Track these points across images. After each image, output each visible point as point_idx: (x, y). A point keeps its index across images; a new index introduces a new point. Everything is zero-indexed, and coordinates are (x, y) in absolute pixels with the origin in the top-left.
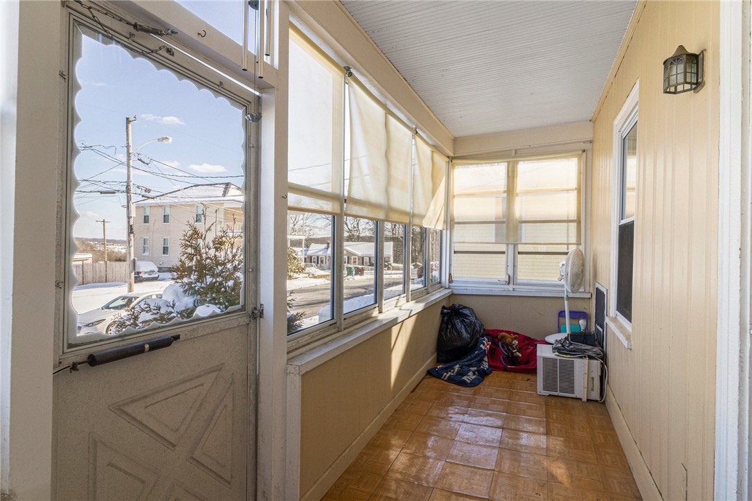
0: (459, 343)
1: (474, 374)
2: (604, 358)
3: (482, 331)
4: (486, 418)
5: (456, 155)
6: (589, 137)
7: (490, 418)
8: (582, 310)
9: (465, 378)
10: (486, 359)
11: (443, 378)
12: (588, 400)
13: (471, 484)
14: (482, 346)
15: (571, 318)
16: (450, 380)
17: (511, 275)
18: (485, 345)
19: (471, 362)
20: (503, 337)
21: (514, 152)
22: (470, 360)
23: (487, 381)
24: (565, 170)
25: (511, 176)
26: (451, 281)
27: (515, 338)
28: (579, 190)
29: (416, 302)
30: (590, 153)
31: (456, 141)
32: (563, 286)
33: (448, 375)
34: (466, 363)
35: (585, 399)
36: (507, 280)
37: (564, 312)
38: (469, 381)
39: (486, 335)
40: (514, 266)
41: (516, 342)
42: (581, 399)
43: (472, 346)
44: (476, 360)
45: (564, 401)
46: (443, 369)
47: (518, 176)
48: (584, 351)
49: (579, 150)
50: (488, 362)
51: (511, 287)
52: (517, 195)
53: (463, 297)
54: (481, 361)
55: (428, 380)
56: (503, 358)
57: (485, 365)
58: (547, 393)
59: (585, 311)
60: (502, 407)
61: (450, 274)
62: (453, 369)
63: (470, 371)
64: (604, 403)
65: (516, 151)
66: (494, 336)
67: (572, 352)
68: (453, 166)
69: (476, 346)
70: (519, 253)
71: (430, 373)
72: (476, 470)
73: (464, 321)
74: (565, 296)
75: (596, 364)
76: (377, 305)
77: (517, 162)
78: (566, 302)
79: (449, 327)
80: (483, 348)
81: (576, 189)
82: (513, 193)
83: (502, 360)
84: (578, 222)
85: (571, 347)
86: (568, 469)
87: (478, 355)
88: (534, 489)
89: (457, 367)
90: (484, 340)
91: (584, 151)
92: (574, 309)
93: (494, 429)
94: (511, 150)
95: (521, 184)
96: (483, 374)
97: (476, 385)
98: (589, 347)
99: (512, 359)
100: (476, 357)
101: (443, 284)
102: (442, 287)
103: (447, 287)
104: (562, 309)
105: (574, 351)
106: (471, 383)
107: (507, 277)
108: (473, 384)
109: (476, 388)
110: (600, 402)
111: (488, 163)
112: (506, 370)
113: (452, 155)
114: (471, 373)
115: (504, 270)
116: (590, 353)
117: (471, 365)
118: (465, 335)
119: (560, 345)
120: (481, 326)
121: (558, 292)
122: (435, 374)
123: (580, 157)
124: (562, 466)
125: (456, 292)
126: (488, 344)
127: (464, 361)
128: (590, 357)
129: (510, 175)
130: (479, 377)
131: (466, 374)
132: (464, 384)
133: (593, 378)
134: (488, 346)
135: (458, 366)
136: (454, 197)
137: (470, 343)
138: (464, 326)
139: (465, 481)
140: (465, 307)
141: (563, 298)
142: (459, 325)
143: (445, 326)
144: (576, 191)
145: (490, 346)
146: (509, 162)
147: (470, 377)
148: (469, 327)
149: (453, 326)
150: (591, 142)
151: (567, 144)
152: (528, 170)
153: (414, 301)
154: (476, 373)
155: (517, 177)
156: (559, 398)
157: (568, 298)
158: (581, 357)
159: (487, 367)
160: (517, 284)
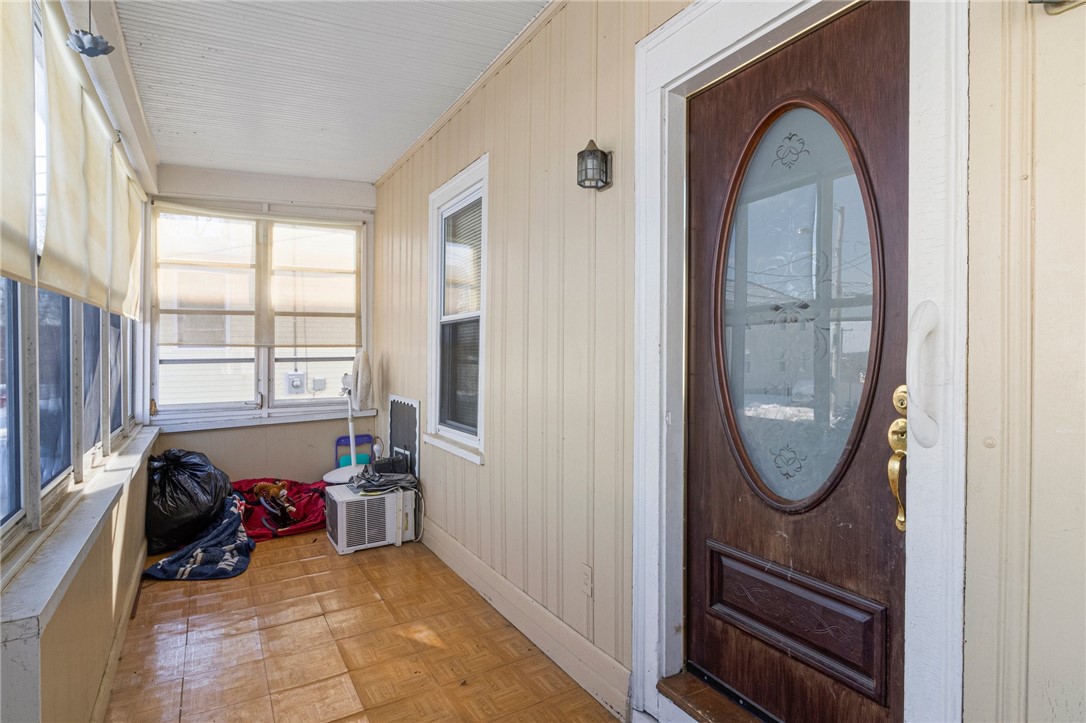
0: (191, 514)
1: (233, 556)
2: (417, 485)
3: (228, 486)
4: (290, 611)
5: (161, 194)
6: (372, 205)
7: (296, 609)
8: (365, 432)
9: (222, 565)
10: (242, 528)
11: (178, 577)
12: (403, 543)
13: (329, 705)
14: (233, 509)
15: (358, 444)
16: (194, 576)
17: (265, 393)
18: (237, 507)
19: (219, 539)
20: (262, 489)
21: (265, 207)
22: (216, 536)
23: (256, 558)
24: (339, 245)
25: (263, 243)
26: (154, 412)
27: (283, 487)
28: (358, 273)
29: (120, 455)
30: (371, 226)
31: (161, 169)
32: (346, 403)
33: (189, 569)
34: (212, 542)
35: (399, 543)
36: (259, 401)
37: (348, 437)
38: (230, 569)
39: (235, 491)
40: (269, 380)
41: (284, 492)
42: (393, 545)
43: (217, 512)
44: (227, 533)
45: (375, 553)
46: (171, 563)
47: (275, 245)
48: (395, 483)
49: (358, 221)
50: (246, 532)
51: (264, 412)
52: (272, 273)
53: (182, 437)
54: (234, 533)
55: (152, 588)
56: (266, 520)
57: (243, 537)
58: (352, 549)
59: (370, 433)
60: (304, 587)
61: (152, 401)
62: (192, 557)
63: (224, 552)
64: (420, 541)
65: (269, 205)
66: (246, 489)
67: (382, 488)
68: (155, 213)
69: (222, 509)
70: (277, 360)
71: (146, 577)
72: (323, 684)
73: (196, 475)
74: (350, 417)
75: (411, 494)
76: (71, 468)
77: (271, 223)
78: (351, 424)
79: (168, 489)
80: (236, 511)
81: (354, 272)
82: (266, 269)
83: (265, 522)
84: (358, 316)
85: (382, 480)
86: (431, 628)
87: (230, 524)
88: (409, 669)
89: (199, 553)
90: (234, 499)
91: (364, 223)
92: (358, 433)
93: (313, 620)
94: (261, 203)
95: (279, 256)
96: (245, 551)
97: (242, 571)
98: (402, 476)
99: (283, 519)
100: (226, 529)
101: (139, 419)
102: (136, 424)
103: (147, 422)
104: (345, 435)
105: (384, 485)
106: (234, 570)
107: (259, 396)
108: (238, 571)
109: (246, 574)
110: (416, 542)
111: (225, 217)
112: (276, 536)
113: (155, 191)
114: (227, 556)
115: (253, 387)
116: (403, 484)
117: (220, 544)
118: (203, 498)
119: (363, 482)
120: (226, 478)
121: (342, 411)
122: (160, 575)
123: (358, 229)
124: (420, 627)
125: (167, 430)
126: (241, 505)
127: (206, 540)
128: (404, 489)
129: (261, 240)
130: (242, 557)
131: (221, 559)
132: (223, 575)
133: (407, 514)
134: (242, 508)
135: (199, 550)
136: (157, 266)
137: (212, 508)
138: (198, 483)
139: (318, 705)
140: (189, 453)
141: (347, 419)
142: (190, 484)
143: (156, 490)
144: (354, 276)
145: (246, 507)
146: (258, 221)
147: (228, 562)
148: (208, 483)
149: (177, 486)
150: (372, 212)
151: (342, 209)
152: (287, 238)
153: (116, 454)
154: (235, 552)
155: (271, 245)
156: (370, 551)
157: (355, 419)
158: (392, 491)
159: (246, 539)
160: (276, 407)
